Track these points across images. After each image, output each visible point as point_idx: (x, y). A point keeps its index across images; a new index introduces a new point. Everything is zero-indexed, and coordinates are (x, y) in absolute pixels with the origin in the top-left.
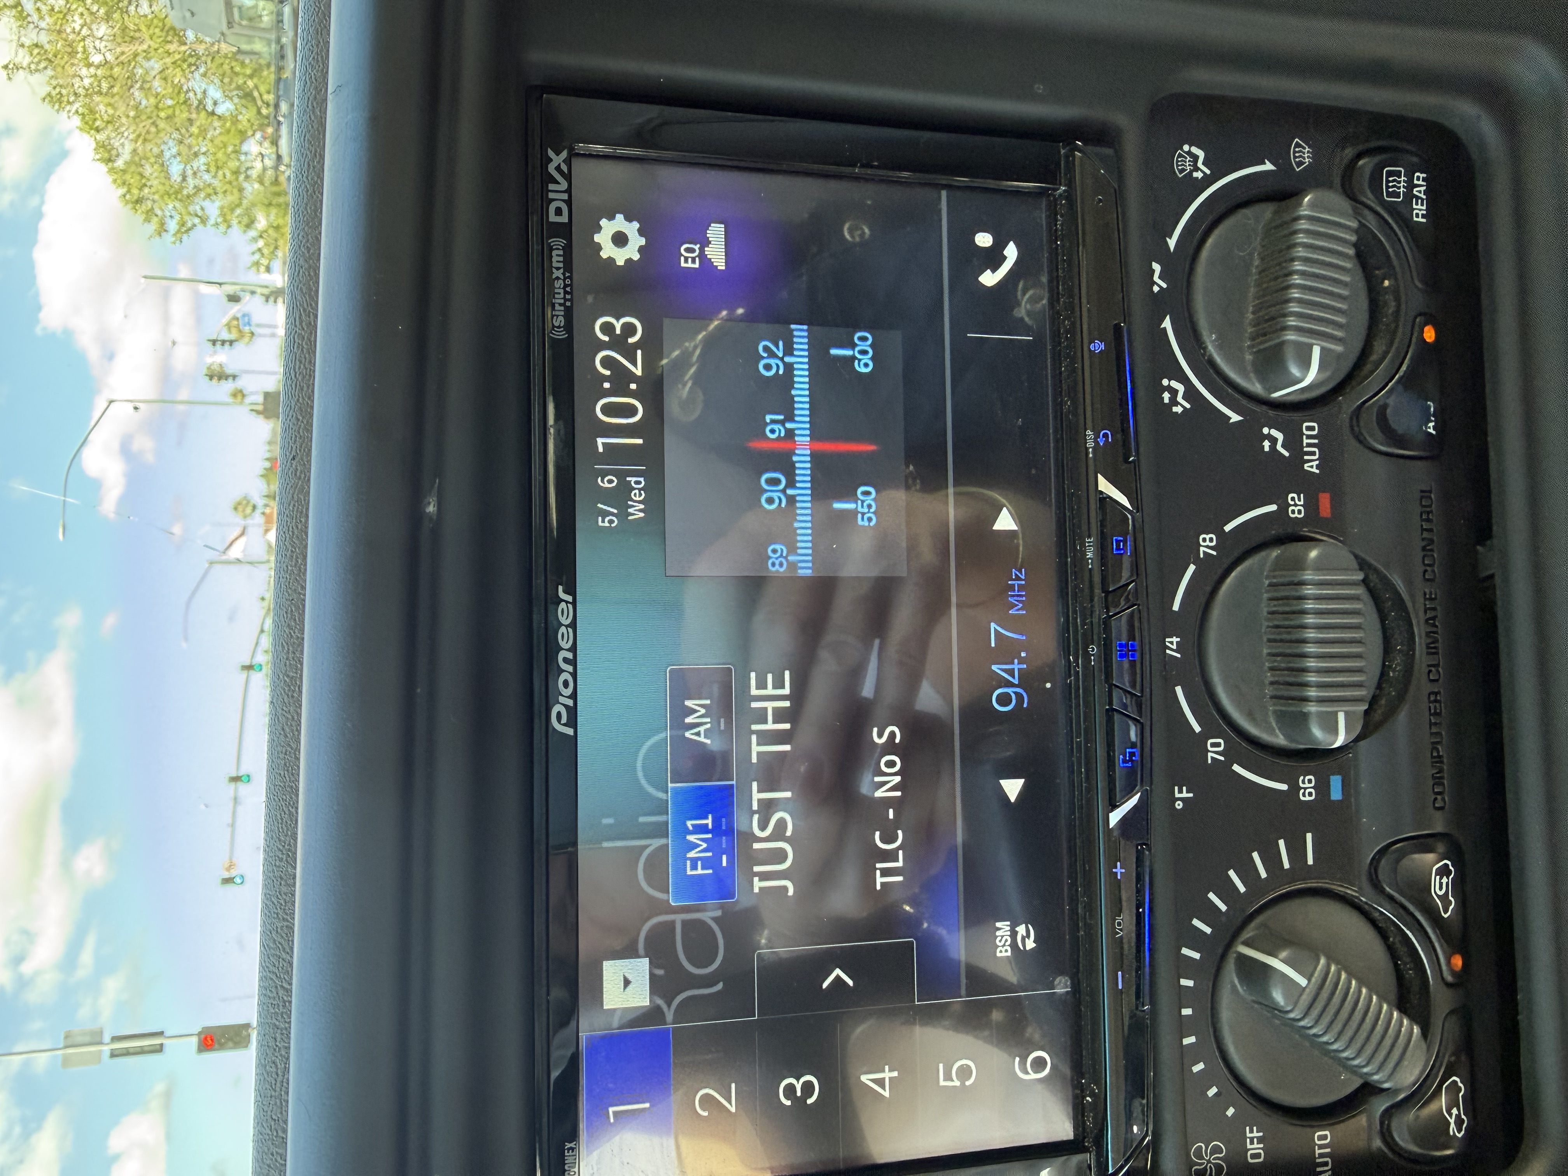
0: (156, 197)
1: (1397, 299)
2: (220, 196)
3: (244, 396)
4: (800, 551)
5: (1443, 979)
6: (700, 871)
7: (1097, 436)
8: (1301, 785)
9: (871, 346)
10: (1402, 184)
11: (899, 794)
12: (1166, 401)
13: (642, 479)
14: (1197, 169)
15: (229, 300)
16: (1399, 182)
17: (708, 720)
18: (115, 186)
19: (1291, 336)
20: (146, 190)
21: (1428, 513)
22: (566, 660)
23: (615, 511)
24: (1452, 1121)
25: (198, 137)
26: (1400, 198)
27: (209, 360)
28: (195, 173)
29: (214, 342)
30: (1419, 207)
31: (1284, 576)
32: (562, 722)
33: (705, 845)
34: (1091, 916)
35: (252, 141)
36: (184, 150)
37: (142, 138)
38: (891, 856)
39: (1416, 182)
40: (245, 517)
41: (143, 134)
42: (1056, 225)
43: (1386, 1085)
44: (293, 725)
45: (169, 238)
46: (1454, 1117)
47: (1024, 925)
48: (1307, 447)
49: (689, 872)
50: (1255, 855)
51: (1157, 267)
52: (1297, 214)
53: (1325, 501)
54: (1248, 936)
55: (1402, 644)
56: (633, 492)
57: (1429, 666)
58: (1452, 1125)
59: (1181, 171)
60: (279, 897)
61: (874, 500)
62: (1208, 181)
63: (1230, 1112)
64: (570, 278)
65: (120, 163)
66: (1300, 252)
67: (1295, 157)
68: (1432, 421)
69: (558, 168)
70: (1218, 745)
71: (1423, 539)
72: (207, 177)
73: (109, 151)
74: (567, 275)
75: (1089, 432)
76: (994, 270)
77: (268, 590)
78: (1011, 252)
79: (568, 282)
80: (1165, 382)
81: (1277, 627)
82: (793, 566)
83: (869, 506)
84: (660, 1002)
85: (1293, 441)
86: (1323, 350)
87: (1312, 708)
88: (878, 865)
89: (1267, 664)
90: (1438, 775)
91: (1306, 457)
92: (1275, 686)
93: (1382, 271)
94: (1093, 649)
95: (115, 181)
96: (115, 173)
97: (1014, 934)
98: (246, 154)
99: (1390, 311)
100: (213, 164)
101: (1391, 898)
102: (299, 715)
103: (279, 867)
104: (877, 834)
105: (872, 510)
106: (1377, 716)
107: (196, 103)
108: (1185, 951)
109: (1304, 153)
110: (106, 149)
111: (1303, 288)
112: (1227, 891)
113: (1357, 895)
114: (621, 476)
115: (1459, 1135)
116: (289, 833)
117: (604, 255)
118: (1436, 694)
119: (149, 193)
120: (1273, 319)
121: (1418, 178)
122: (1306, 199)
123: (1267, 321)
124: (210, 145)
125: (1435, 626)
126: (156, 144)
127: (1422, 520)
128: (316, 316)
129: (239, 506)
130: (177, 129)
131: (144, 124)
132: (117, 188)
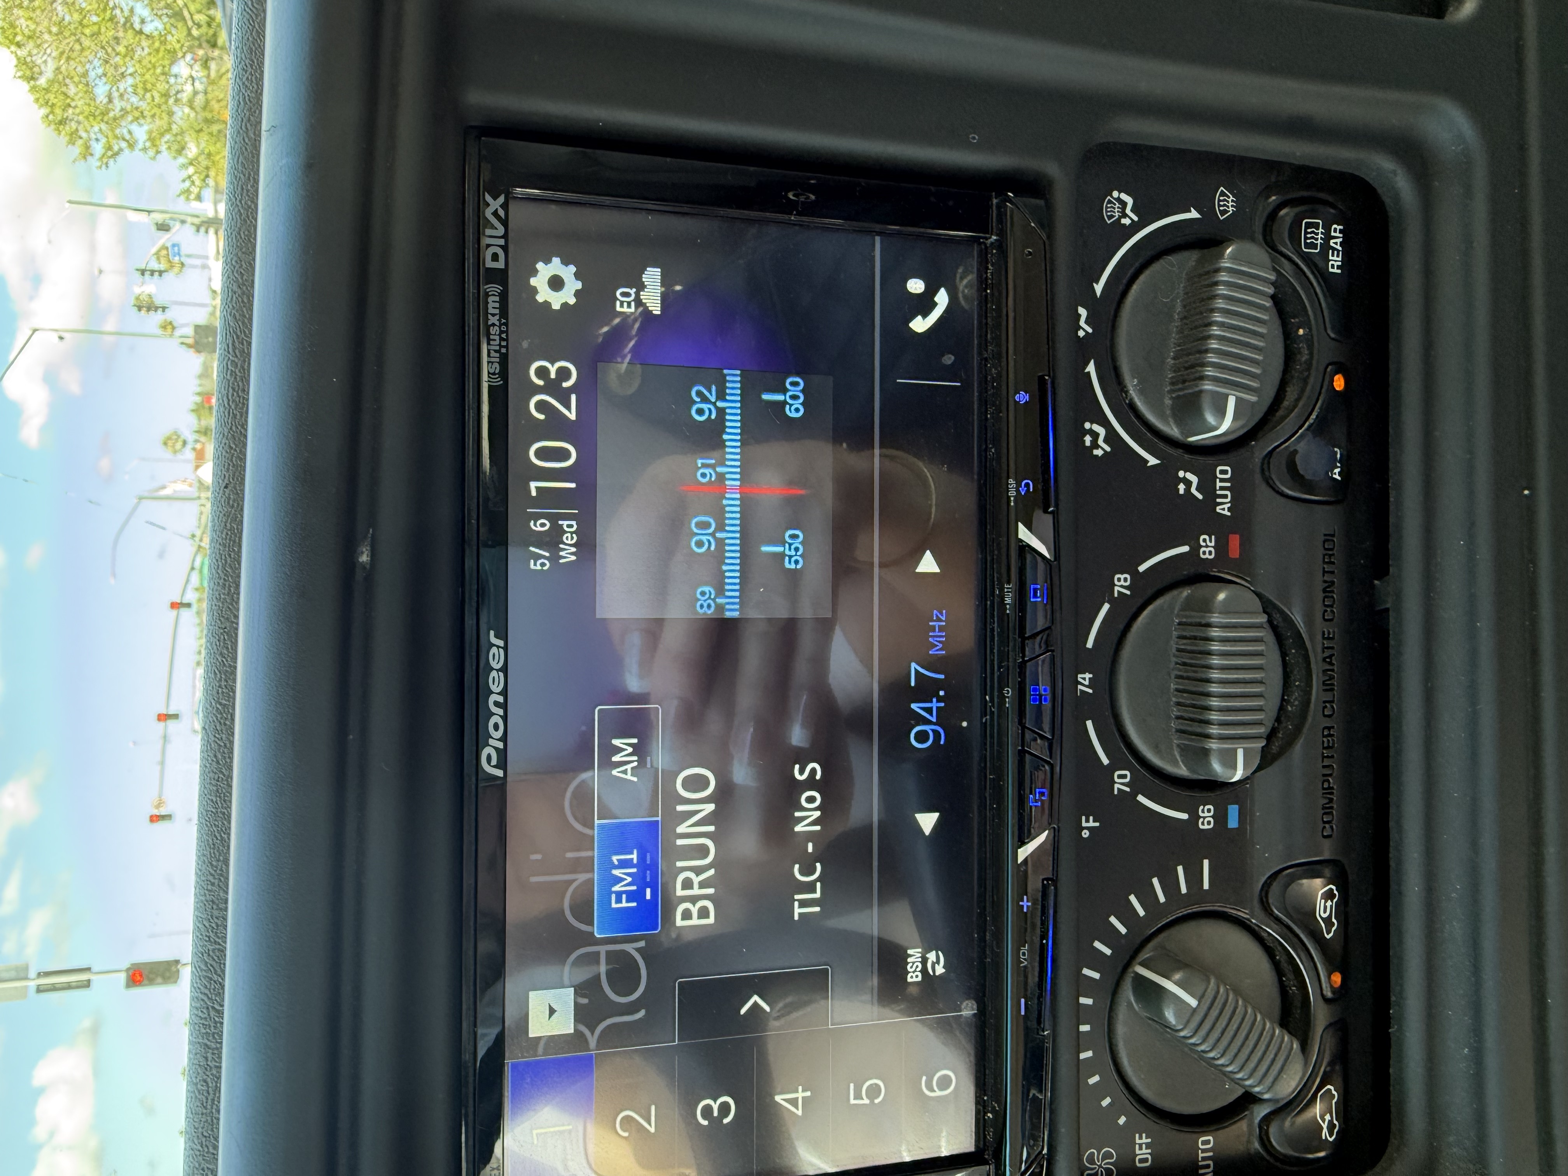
0: (81, 118)
1: (1310, 347)
2: (149, 120)
3: (174, 328)
4: (728, 594)
5: (1322, 995)
6: (624, 904)
7: (1019, 485)
8: (1201, 814)
9: (803, 391)
10: (1320, 236)
11: (818, 828)
12: (1088, 443)
13: (574, 523)
14: (1125, 215)
15: (158, 229)
16: (1317, 234)
17: (635, 758)
18: (37, 106)
19: (1208, 386)
20: (70, 111)
21: (1330, 556)
22: (496, 704)
23: (547, 554)
24: (1325, 1126)
25: (125, 56)
26: (1317, 249)
27: (137, 290)
28: (121, 96)
29: (143, 272)
30: (1335, 258)
31: (1191, 617)
32: (492, 764)
33: (629, 879)
34: (998, 947)
35: (182, 63)
36: (111, 71)
37: (65, 55)
38: (810, 887)
39: (1333, 234)
40: (175, 452)
41: (67, 51)
42: (986, 273)
43: (1266, 1096)
44: (226, 752)
45: (94, 162)
46: (1326, 1122)
47: (934, 952)
48: (1219, 490)
49: (614, 905)
50: (1155, 881)
51: (1083, 312)
52: (1217, 266)
53: (1235, 541)
54: (1146, 956)
55: (1300, 681)
56: (566, 535)
57: (1325, 702)
58: (1325, 1130)
59: (1110, 217)
60: (211, 920)
61: (801, 543)
62: (1135, 227)
63: (1122, 1120)
64: (506, 324)
65: (42, 82)
66: (1220, 304)
67: (1219, 206)
68: (1338, 467)
69: (495, 214)
70: (1124, 776)
71: (1325, 582)
72: (134, 99)
73: (31, 69)
74: (503, 321)
75: (1011, 481)
76: (925, 316)
77: (199, 527)
78: (942, 298)
79: (504, 328)
80: (1087, 425)
81: (1184, 664)
82: (720, 608)
83: (797, 549)
84: (582, 1028)
85: (1208, 485)
86: (1238, 401)
87: (1214, 745)
88: (797, 897)
89: (1174, 699)
90: (1327, 806)
91: (1218, 500)
92: (1180, 721)
93: (1297, 320)
94: (1008, 692)
95: (37, 100)
96: (37, 91)
97: (924, 961)
98: (176, 76)
99: (1304, 359)
100: (141, 85)
101: (1278, 920)
102: (232, 743)
103: (210, 891)
104: (797, 866)
105: (798, 553)
106: (1275, 749)
107: (122, 20)
108: (1086, 972)
109: (1228, 202)
110: (27, 66)
111: (1221, 339)
112: (1127, 915)
113: (1248, 917)
114: (554, 519)
115: (1331, 1139)
116: (221, 858)
117: (540, 298)
118: (1329, 728)
119: (73, 114)
120: (1192, 366)
121: (1335, 231)
122: (1228, 251)
123: (1186, 368)
124: (138, 65)
125: (1331, 664)
126: (80, 62)
127: (1324, 563)
128: (250, 344)
129: (169, 441)
130: (103, 48)
131: (68, 41)
132: (39, 108)
